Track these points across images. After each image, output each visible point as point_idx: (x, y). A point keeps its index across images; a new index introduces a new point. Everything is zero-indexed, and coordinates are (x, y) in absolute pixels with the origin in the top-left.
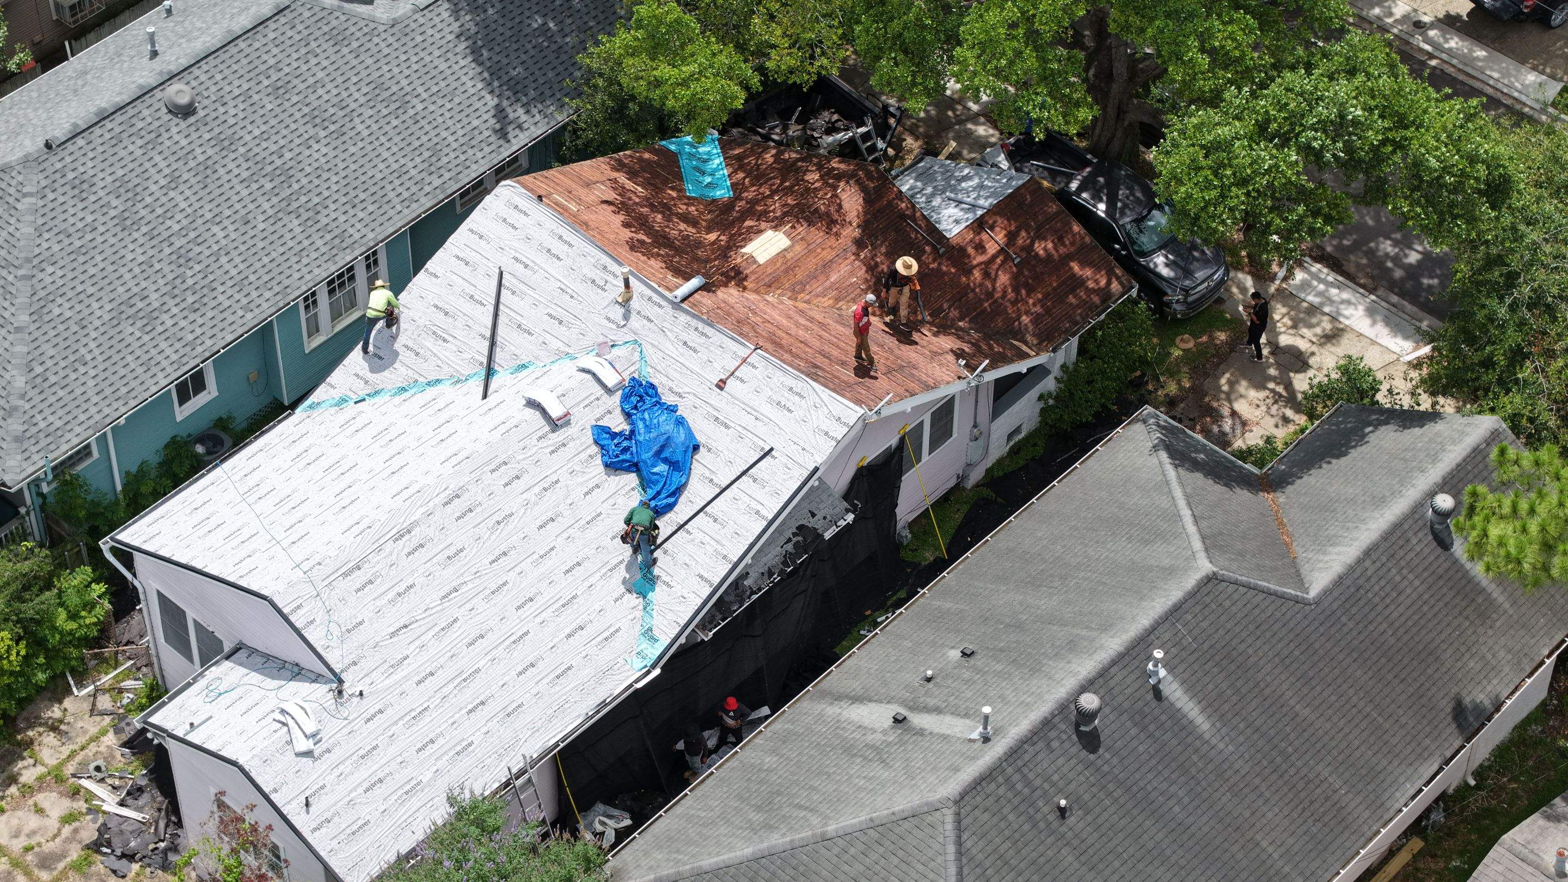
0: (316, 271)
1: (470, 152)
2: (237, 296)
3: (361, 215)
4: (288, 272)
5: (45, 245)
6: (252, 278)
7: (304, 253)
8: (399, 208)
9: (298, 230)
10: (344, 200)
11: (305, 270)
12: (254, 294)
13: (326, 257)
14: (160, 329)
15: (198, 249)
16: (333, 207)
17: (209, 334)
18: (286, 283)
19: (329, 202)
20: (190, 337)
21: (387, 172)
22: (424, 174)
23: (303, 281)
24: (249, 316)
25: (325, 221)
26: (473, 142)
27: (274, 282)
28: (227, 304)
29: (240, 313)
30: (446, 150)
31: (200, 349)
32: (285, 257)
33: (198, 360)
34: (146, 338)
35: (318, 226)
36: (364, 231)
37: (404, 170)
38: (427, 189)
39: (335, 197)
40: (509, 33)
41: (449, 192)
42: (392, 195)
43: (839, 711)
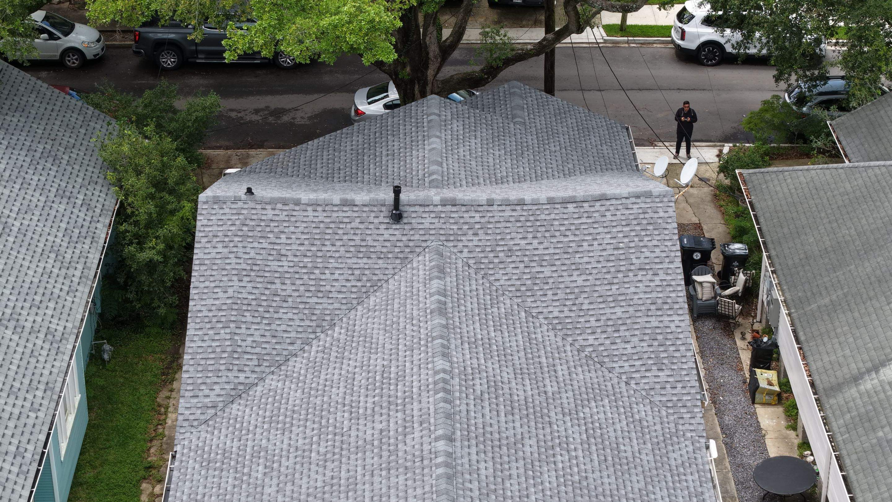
0: (57, 364)
1: (79, 246)
2: (19, 403)
3: (49, 312)
4: (38, 372)
6: (17, 385)
7: (36, 354)
8: (69, 299)
9: (16, 337)
10: (27, 305)
11: (48, 366)
12: (30, 397)
13: (53, 352)
16: (24, 313)
17: (24, 440)
18: (44, 379)
19: (18, 310)
20: (13, 448)
21: (38, 275)
22: (64, 271)
23: (54, 376)
24: (41, 414)
25: (28, 325)
26: (75, 239)
27: (35, 383)
28: (16, 411)
29: (33, 415)
30: (63, 249)
31: (28, 455)
32: (25, 362)
33: (35, 465)
35: (27, 330)
36: (62, 323)
37: (48, 270)
38: (76, 280)
39: (19, 304)
40: (28, 159)
41: (92, 277)
42: (56, 291)
43: (876, 381)
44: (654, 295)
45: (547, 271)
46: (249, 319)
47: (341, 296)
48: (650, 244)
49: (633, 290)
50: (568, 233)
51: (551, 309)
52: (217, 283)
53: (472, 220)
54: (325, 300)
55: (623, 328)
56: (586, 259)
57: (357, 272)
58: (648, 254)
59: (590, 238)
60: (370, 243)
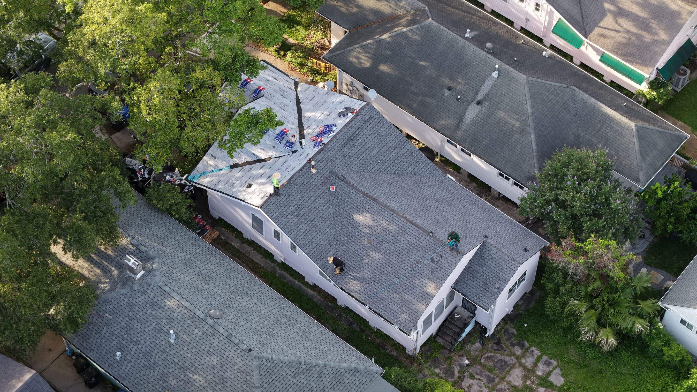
3: (240, 276)
4: (271, 296)
5: (290, 355)
7: (261, 292)
8: (233, 266)
9: (253, 292)
14: (307, 330)
15: (272, 318)
16: (240, 282)
19: (238, 283)
21: (220, 267)
25: (246, 285)
26: (197, 245)
30: (204, 252)
34: (312, 334)
39: (236, 281)
43: (465, 125)
44: (397, 142)
45: (364, 155)
46: (314, 235)
47: (325, 207)
48: (381, 126)
49: (390, 144)
50: (358, 139)
51: (376, 167)
52: (295, 231)
53: (331, 155)
54: (324, 212)
55: (399, 158)
56: (370, 144)
57: (321, 196)
58: (384, 129)
59: (364, 136)
60: (315, 184)
